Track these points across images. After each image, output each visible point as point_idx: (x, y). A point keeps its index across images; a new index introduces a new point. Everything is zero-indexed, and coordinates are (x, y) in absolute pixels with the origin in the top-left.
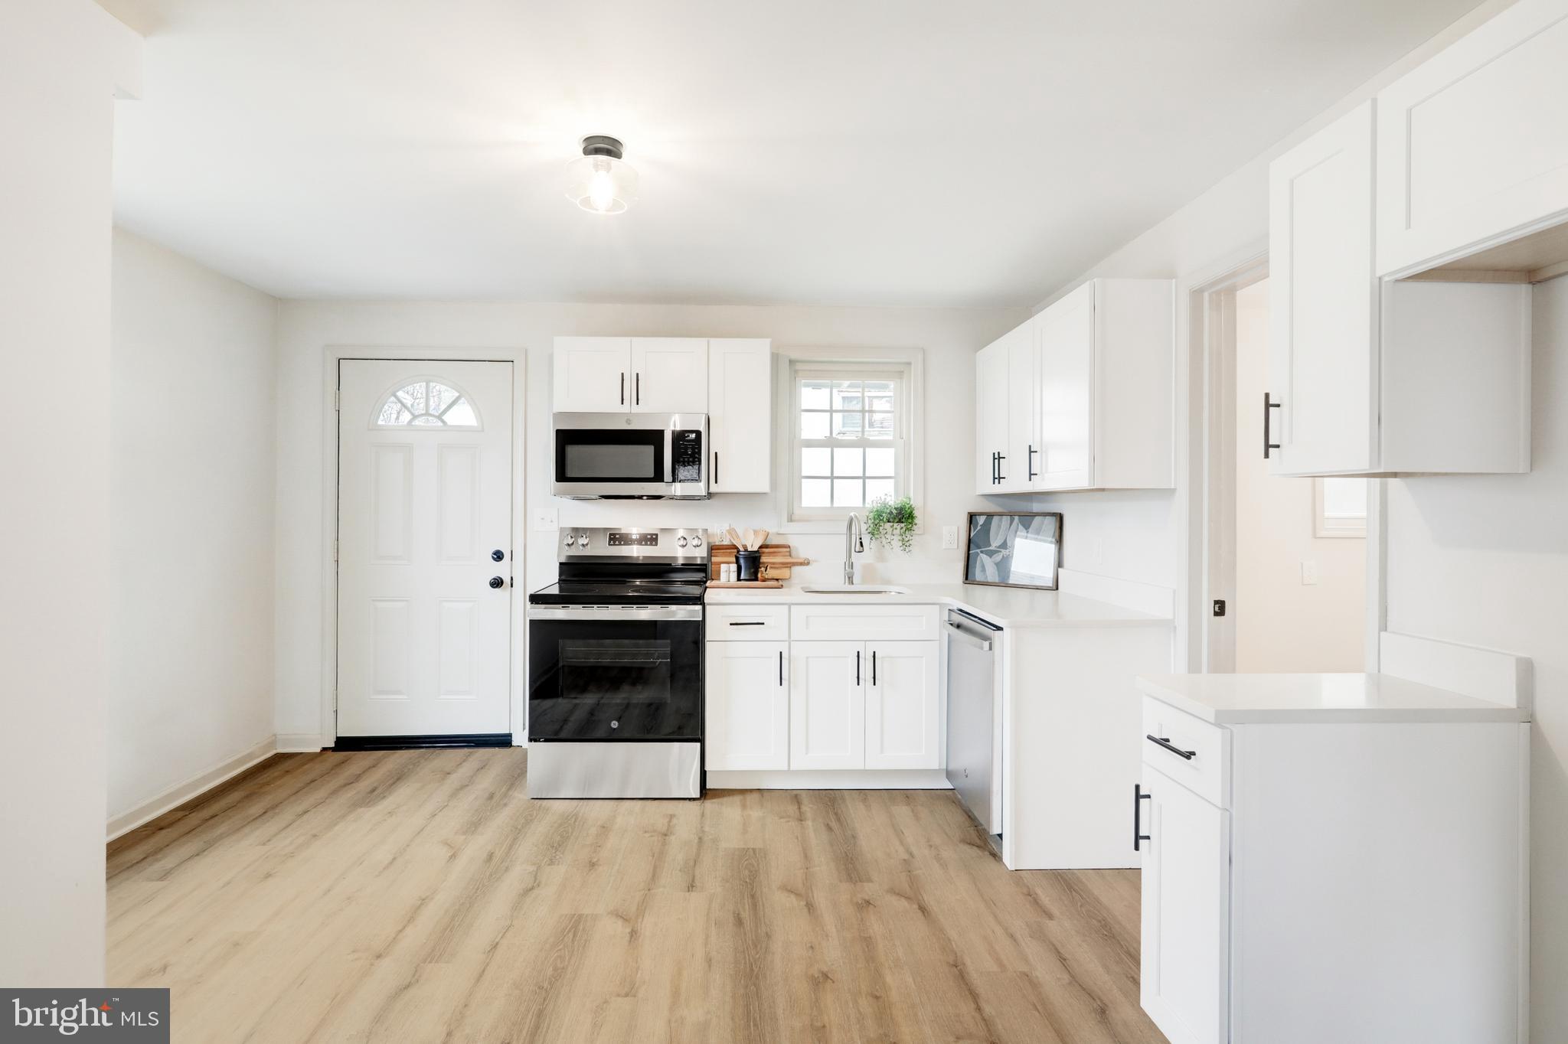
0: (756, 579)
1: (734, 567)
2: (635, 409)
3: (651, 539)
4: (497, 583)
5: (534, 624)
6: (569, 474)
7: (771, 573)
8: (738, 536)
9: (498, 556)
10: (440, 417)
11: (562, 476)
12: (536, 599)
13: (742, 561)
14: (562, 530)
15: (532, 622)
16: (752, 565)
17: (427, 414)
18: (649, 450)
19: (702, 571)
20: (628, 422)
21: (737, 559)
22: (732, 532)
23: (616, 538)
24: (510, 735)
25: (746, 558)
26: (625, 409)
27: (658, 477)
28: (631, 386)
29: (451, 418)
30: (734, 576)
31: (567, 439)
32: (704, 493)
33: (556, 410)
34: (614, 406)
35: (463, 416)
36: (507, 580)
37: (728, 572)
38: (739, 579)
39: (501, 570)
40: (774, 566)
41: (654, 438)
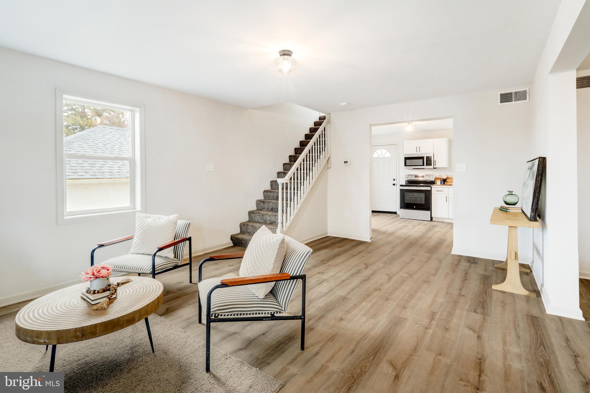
0: (445, 184)
1: (440, 182)
2: (419, 153)
3: (423, 177)
4: (394, 185)
5: (401, 190)
6: (407, 165)
7: (448, 183)
8: (441, 176)
9: (394, 180)
10: (383, 155)
11: (405, 165)
12: (401, 186)
13: (442, 181)
14: (406, 175)
15: (400, 189)
16: (444, 181)
17: (382, 155)
18: (422, 160)
19: (433, 183)
20: (418, 155)
21: (441, 180)
22: (440, 175)
23: (416, 176)
24: (396, 212)
25: (443, 180)
26: (417, 153)
27: (423, 165)
28: (418, 149)
29: (386, 156)
30: (440, 184)
31: (406, 159)
32: (433, 168)
33: (404, 154)
34: (416, 153)
35: (388, 155)
36: (396, 184)
37: (438, 182)
38: (441, 184)
39: (394, 182)
40: (449, 182)
41: (422, 158)
